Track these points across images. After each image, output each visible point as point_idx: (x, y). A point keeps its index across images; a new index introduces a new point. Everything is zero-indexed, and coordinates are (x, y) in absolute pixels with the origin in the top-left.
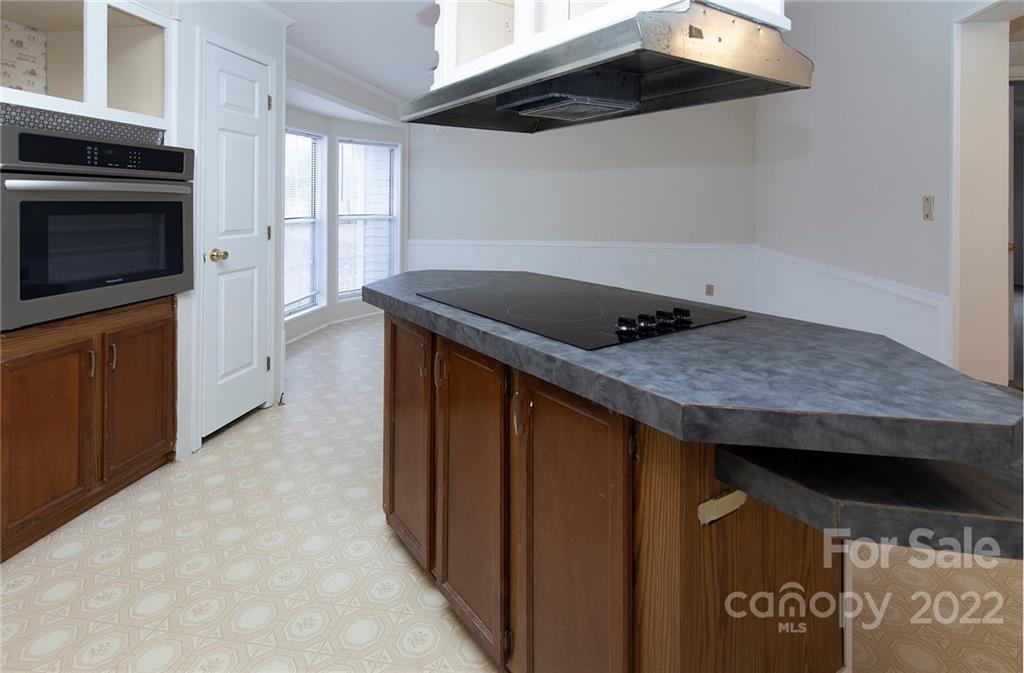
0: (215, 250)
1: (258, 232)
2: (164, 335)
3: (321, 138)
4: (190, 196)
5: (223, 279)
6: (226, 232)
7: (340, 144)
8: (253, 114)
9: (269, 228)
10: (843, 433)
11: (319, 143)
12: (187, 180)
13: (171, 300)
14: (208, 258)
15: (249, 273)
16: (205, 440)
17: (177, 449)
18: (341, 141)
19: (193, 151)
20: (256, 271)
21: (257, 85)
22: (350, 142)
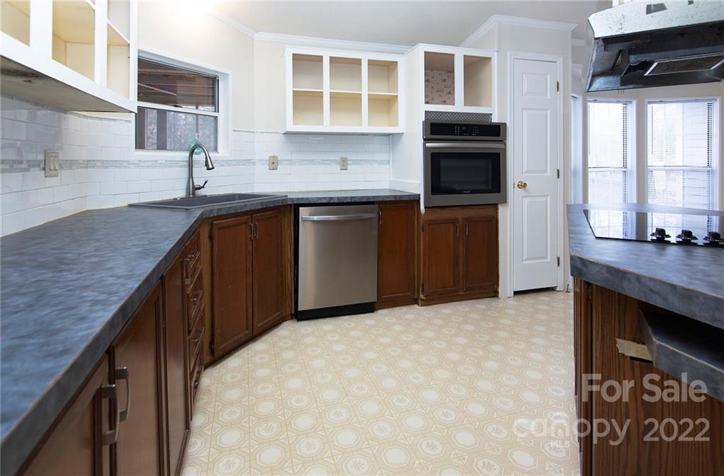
0: (520, 182)
1: (550, 172)
2: (492, 225)
3: (631, 102)
4: (505, 150)
5: (526, 201)
6: (528, 171)
7: (649, 105)
8: (546, 96)
9: (558, 171)
10: (651, 290)
11: (629, 106)
12: (503, 141)
13: (495, 206)
14: (516, 186)
15: (544, 199)
16: (516, 293)
17: (500, 291)
18: (649, 103)
19: (505, 124)
20: (549, 198)
21: (549, 76)
22: (661, 102)
